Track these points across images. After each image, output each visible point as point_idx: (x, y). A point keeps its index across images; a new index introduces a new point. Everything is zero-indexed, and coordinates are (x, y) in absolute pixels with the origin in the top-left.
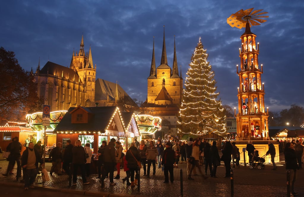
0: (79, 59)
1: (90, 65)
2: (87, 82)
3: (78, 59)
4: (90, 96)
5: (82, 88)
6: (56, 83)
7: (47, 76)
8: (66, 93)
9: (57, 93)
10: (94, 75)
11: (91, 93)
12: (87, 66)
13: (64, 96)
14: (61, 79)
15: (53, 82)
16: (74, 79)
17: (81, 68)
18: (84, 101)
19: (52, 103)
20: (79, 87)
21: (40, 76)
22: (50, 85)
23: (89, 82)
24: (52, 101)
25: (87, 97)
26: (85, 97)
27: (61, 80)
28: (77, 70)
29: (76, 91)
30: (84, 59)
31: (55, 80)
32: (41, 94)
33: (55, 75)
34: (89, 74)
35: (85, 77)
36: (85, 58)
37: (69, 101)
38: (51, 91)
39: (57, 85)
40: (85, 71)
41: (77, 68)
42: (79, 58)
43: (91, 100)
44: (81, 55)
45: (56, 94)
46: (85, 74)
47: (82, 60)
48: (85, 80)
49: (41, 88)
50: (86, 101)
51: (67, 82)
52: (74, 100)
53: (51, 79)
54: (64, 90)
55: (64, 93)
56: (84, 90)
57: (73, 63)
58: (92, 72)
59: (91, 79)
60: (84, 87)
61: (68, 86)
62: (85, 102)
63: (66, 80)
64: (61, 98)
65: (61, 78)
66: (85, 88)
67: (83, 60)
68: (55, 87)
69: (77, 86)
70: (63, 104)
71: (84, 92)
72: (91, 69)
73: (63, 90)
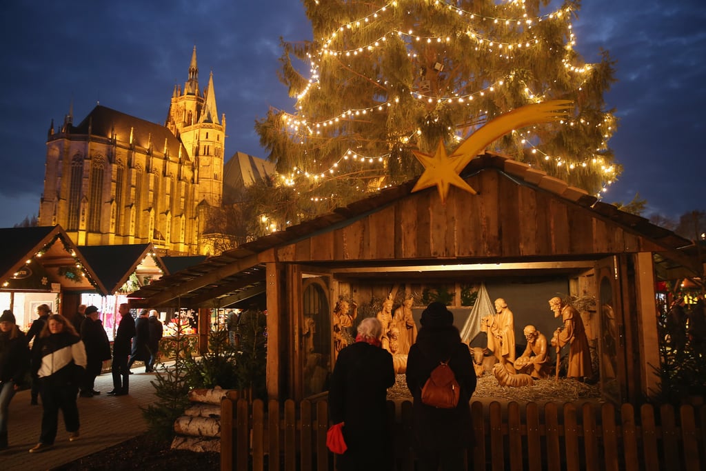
0: (185, 103)
1: (209, 115)
2: (200, 157)
3: (181, 103)
4: (209, 191)
5: (187, 172)
6: (111, 158)
7: (86, 139)
8: (143, 183)
9: (114, 182)
10: (218, 140)
11: (211, 185)
12: (202, 119)
13: (136, 190)
14: (129, 149)
15: (104, 155)
16: (165, 148)
17: (187, 124)
18: (193, 204)
19: (100, 207)
20: (180, 170)
21: (70, 139)
22: (95, 161)
23: (205, 158)
24: (101, 203)
25: (202, 195)
26: (196, 195)
27: (126, 151)
28: (180, 131)
29: (168, 179)
30: (195, 102)
31: (109, 150)
32: (71, 184)
33: (110, 137)
34: (207, 138)
35: (196, 145)
36: (198, 99)
37: (150, 205)
38: (99, 178)
39: (114, 163)
40: (197, 131)
41: (179, 126)
42: (183, 102)
43: (210, 203)
44: (188, 94)
45: (110, 184)
46: (198, 137)
47: (190, 104)
48: (197, 154)
49: (72, 170)
50: (199, 205)
51: (145, 156)
52: (164, 202)
53: (99, 148)
54: (134, 176)
55: (134, 182)
56: (193, 179)
57: (172, 115)
58: (213, 133)
59: (212, 151)
60: (193, 170)
61: (146, 167)
62: (194, 208)
63: (143, 152)
64: (126, 196)
65: (129, 146)
66: (196, 171)
67: (195, 106)
68: (109, 167)
69: (173, 168)
70: (132, 211)
71: (193, 183)
72: (211, 124)
73: (131, 174)
